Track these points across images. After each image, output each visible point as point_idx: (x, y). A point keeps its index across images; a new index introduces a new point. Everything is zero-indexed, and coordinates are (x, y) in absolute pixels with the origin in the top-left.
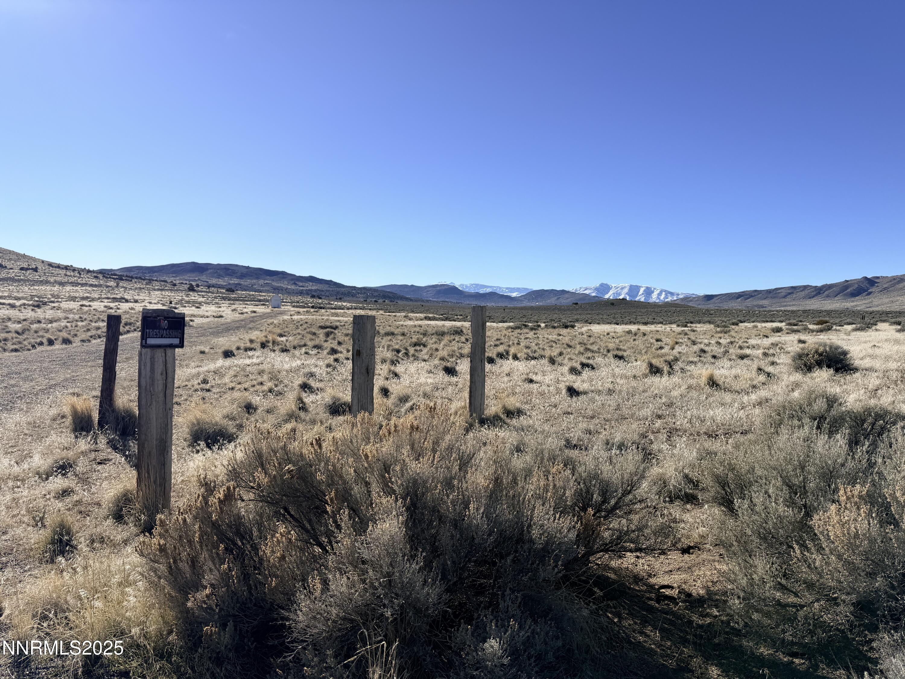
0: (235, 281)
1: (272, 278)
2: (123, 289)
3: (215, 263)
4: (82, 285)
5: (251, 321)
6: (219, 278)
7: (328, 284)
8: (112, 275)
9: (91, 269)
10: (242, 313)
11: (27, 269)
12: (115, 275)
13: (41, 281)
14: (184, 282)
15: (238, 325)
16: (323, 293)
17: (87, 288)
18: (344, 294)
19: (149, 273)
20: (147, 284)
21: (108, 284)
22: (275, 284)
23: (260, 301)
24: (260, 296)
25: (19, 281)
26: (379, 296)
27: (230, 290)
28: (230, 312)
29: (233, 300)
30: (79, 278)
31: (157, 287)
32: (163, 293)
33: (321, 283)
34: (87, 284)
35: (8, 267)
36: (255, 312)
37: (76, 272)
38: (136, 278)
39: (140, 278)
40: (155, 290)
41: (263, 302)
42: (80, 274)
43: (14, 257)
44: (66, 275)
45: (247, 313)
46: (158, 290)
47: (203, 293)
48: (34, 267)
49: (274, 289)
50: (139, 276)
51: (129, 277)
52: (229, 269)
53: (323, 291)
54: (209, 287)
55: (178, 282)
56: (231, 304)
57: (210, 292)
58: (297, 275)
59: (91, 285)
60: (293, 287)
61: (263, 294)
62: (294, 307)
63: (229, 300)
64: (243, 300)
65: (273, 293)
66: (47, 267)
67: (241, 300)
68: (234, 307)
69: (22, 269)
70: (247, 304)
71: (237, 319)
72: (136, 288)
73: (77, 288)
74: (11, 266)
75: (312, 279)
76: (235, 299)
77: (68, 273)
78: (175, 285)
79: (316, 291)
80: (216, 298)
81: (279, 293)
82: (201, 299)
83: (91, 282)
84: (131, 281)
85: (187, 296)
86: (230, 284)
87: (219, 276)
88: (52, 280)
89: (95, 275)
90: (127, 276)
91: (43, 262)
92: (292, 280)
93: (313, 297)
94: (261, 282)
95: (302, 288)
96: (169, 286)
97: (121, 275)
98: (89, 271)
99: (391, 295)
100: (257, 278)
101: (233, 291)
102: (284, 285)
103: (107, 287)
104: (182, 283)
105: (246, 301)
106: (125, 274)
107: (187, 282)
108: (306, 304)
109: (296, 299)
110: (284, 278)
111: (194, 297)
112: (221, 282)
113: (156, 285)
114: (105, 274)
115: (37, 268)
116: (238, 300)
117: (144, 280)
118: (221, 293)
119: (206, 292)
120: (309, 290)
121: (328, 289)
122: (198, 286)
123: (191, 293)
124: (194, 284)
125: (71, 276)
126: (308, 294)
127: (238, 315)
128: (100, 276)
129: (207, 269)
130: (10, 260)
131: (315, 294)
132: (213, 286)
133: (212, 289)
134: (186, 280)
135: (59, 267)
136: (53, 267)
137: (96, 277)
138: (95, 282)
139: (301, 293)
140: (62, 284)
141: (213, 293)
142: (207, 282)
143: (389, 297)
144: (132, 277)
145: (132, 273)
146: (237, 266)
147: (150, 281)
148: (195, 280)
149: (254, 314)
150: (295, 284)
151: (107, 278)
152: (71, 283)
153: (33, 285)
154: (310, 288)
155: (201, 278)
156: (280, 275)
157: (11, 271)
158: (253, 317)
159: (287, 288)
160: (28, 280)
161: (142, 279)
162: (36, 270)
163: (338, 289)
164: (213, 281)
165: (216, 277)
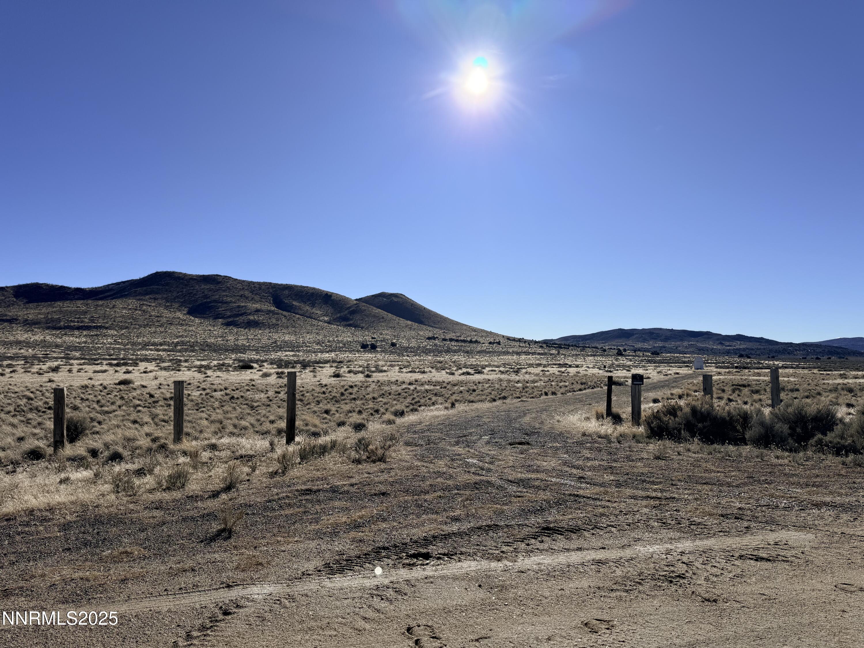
0: (659, 344)
1: (697, 339)
2: (563, 356)
3: (640, 328)
4: (533, 354)
5: (674, 382)
6: (644, 342)
7: (759, 342)
8: (553, 344)
9: (537, 340)
10: (666, 375)
11: (494, 343)
12: (556, 344)
13: (504, 352)
14: (613, 347)
15: (663, 384)
16: (753, 352)
17: (537, 356)
18: (778, 352)
19: (582, 341)
20: (581, 351)
21: (551, 352)
22: (700, 345)
23: (684, 362)
24: (685, 357)
25: (489, 352)
26: (823, 353)
27: (656, 353)
28: (656, 374)
29: (659, 363)
30: (530, 348)
31: (590, 353)
32: (596, 358)
33: (750, 341)
34: (535, 353)
35: (481, 342)
36: (678, 374)
37: (527, 343)
38: (572, 346)
39: (576, 346)
40: (588, 356)
41: (686, 364)
42: (530, 345)
43: (484, 334)
44: (520, 346)
45: (670, 374)
46: (591, 355)
47: (630, 357)
48: (498, 341)
49: (700, 350)
50: (574, 344)
51: (566, 345)
52: (653, 333)
53: (752, 349)
54: (635, 351)
55: (607, 348)
56: (656, 366)
57: (636, 356)
58: (724, 334)
59: (539, 354)
60: (719, 347)
61: (688, 355)
62: (717, 367)
63: (654, 363)
64: (668, 362)
65: (698, 354)
66: (506, 340)
67: (666, 363)
68: (659, 369)
69: (490, 343)
70: (671, 366)
71: (662, 380)
72: (573, 355)
73: (529, 357)
74: (483, 341)
75: (740, 338)
76: (661, 362)
77: (521, 345)
78: (605, 350)
79: (744, 350)
80: (642, 361)
81: (704, 354)
82: (629, 363)
83: (538, 351)
84: (568, 348)
85: (617, 360)
86: (654, 347)
87: (644, 340)
88: (511, 350)
89: (541, 345)
90: (565, 345)
91: (503, 337)
92: (718, 340)
93: (741, 356)
94: (686, 343)
95: (728, 348)
96: (600, 352)
97: (560, 344)
98: (536, 342)
99: (840, 350)
100: (682, 340)
101: (658, 354)
102: (710, 345)
103: (551, 354)
104: (611, 349)
105: (671, 363)
106: (563, 343)
107: (615, 347)
108: (731, 364)
109: (721, 359)
110: (709, 338)
111: (622, 360)
112: (646, 346)
113: (589, 351)
114: (548, 343)
115: (499, 341)
116: (662, 363)
117: (578, 347)
118: (647, 356)
119: (633, 356)
120: (737, 349)
121: (759, 347)
122: (625, 350)
123: (620, 358)
124: (621, 348)
125: (523, 347)
126: (736, 354)
127: (662, 377)
128: (544, 346)
129: (633, 335)
130: (482, 336)
131: (743, 353)
132: (639, 350)
133: (638, 353)
134: (614, 345)
135: (514, 340)
136: (510, 340)
137: (541, 347)
138: (540, 351)
139: (728, 353)
140: (518, 354)
141: (639, 357)
142: (634, 346)
143: (838, 353)
144: (569, 346)
145: (569, 342)
146: (661, 329)
147: (584, 348)
148: (622, 345)
149: (677, 376)
150: (721, 343)
151: (549, 347)
152: (524, 352)
153: (499, 356)
154: (738, 347)
155: (628, 343)
156: (705, 336)
157: (484, 345)
158: (676, 378)
159: (713, 349)
160: (495, 352)
161: (577, 347)
162: (499, 343)
163: (771, 347)
164: (639, 345)
165: (641, 342)
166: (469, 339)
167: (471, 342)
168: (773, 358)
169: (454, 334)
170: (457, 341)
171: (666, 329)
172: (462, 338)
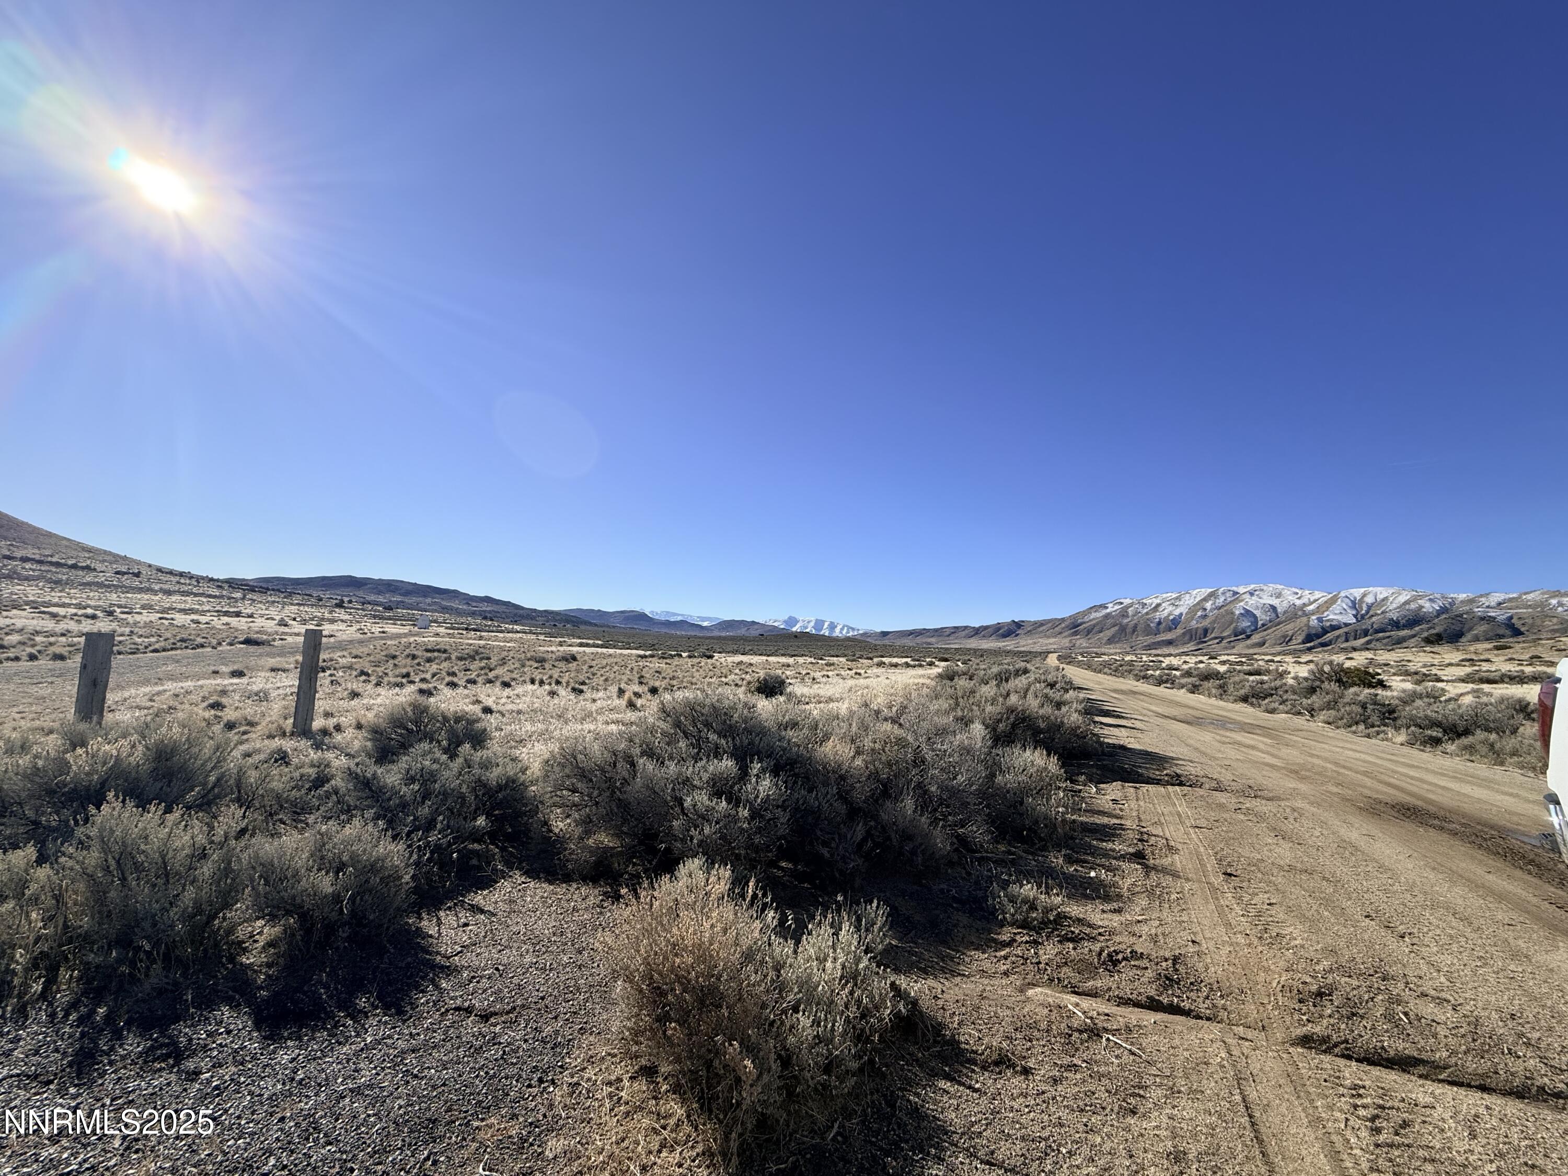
0: (398, 598)
2: (249, 602)
3: (377, 577)
7: (506, 605)
8: (242, 585)
9: (216, 577)
11: (125, 573)
12: (246, 585)
13: (141, 589)
14: (334, 597)
16: (498, 615)
17: (202, 599)
18: (522, 617)
19: (292, 585)
20: (284, 597)
21: (232, 596)
22: (444, 603)
25: (109, 586)
26: (560, 621)
27: (388, 608)
30: (195, 586)
31: (296, 602)
34: (204, 594)
35: (99, 570)
37: (194, 580)
38: (273, 590)
39: (279, 590)
40: (292, 604)
42: (198, 583)
43: (110, 558)
44: (178, 583)
46: (297, 604)
47: (352, 611)
48: (136, 571)
49: (443, 609)
50: (277, 588)
51: (263, 588)
53: (496, 612)
54: (363, 604)
55: (325, 597)
56: (380, 622)
57: (361, 609)
58: (471, 594)
59: (209, 596)
60: (465, 607)
63: (381, 619)
66: (154, 572)
69: (117, 573)
72: (268, 602)
73: (187, 598)
74: (103, 569)
75: (488, 600)
76: (390, 619)
77: (182, 581)
78: (321, 600)
79: (490, 612)
82: (346, 616)
83: (210, 592)
84: (265, 593)
85: (332, 611)
86: (390, 601)
87: (379, 593)
88: (157, 587)
89: (219, 584)
90: (261, 587)
91: (150, 566)
92: (464, 599)
93: (485, 618)
94: (429, 600)
95: (474, 609)
96: (312, 601)
97: (254, 586)
98: (212, 580)
99: (574, 619)
100: (425, 596)
101: (392, 609)
102: (455, 604)
103: (230, 598)
104: (330, 598)
107: (337, 598)
109: (461, 620)
110: (455, 597)
111: (339, 613)
112: (381, 599)
113: (297, 599)
114: (233, 584)
115: (139, 572)
117: (282, 592)
118: (375, 610)
119: (357, 609)
120: (482, 611)
122: (349, 602)
123: (337, 610)
124: (345, 599)
125: (185, 584)
126: (478, 616)
128: (225, 586)
129: (366, 584)
130: (104, 561)
131: (485, 615)
132: (369, 603)
133: (366, 606)
134: (337, 595)
135: (171, 573)
136: (163, 572)
137: (219, 587)
138: (215, 592)
140: (167, 592)
141: (365, 611)
142: (363, 598)
143: (573, 622)
144: (268, 589)
146: (402, 582)
147: (291, 594)
148: (349, 596)
150: (468, 604)
151: (234, 588)
152: (182, 592)
153: (127, 592)
154: (484, 609)
155: (357, 593)
156: (452, 594)
157: (101, 574)
159: (458, 608)
160: (122, 587)
162: (137, 575)
163: (516, 611)
164: (372, 598)
165: (375, 594)
166: (70, 562)
167: (74, 567)
168: (515, 622)
169: (36, 551)
170: (40, 562)
171: (409, 583)
172: (54, 560)
